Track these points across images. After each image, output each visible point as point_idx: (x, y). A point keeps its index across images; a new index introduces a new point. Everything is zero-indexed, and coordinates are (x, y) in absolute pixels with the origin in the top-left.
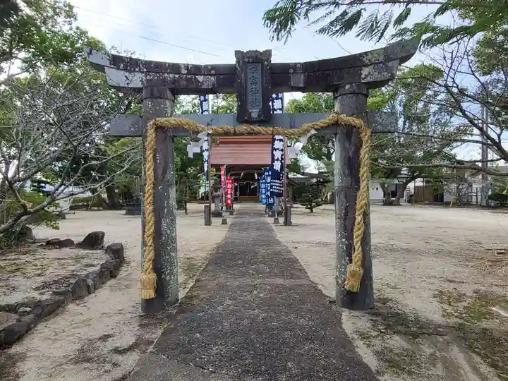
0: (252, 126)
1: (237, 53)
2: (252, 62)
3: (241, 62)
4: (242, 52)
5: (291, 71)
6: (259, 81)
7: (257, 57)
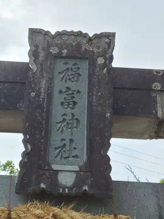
0: (56, 210)
1: (34, 33)
2: (68, 57)
3: (42, 54)
4: (47, 33)
5: (157, 86)
6: (83, 101)
7: (79, 45)
